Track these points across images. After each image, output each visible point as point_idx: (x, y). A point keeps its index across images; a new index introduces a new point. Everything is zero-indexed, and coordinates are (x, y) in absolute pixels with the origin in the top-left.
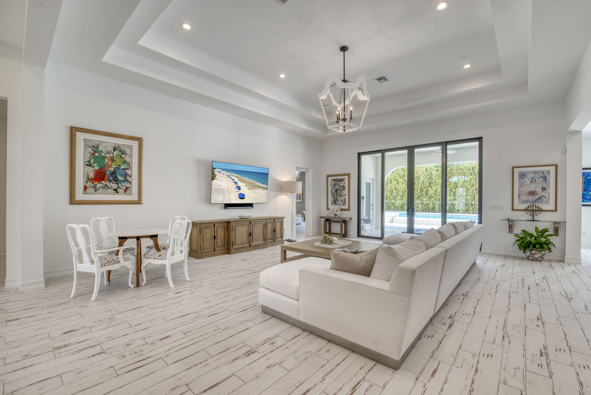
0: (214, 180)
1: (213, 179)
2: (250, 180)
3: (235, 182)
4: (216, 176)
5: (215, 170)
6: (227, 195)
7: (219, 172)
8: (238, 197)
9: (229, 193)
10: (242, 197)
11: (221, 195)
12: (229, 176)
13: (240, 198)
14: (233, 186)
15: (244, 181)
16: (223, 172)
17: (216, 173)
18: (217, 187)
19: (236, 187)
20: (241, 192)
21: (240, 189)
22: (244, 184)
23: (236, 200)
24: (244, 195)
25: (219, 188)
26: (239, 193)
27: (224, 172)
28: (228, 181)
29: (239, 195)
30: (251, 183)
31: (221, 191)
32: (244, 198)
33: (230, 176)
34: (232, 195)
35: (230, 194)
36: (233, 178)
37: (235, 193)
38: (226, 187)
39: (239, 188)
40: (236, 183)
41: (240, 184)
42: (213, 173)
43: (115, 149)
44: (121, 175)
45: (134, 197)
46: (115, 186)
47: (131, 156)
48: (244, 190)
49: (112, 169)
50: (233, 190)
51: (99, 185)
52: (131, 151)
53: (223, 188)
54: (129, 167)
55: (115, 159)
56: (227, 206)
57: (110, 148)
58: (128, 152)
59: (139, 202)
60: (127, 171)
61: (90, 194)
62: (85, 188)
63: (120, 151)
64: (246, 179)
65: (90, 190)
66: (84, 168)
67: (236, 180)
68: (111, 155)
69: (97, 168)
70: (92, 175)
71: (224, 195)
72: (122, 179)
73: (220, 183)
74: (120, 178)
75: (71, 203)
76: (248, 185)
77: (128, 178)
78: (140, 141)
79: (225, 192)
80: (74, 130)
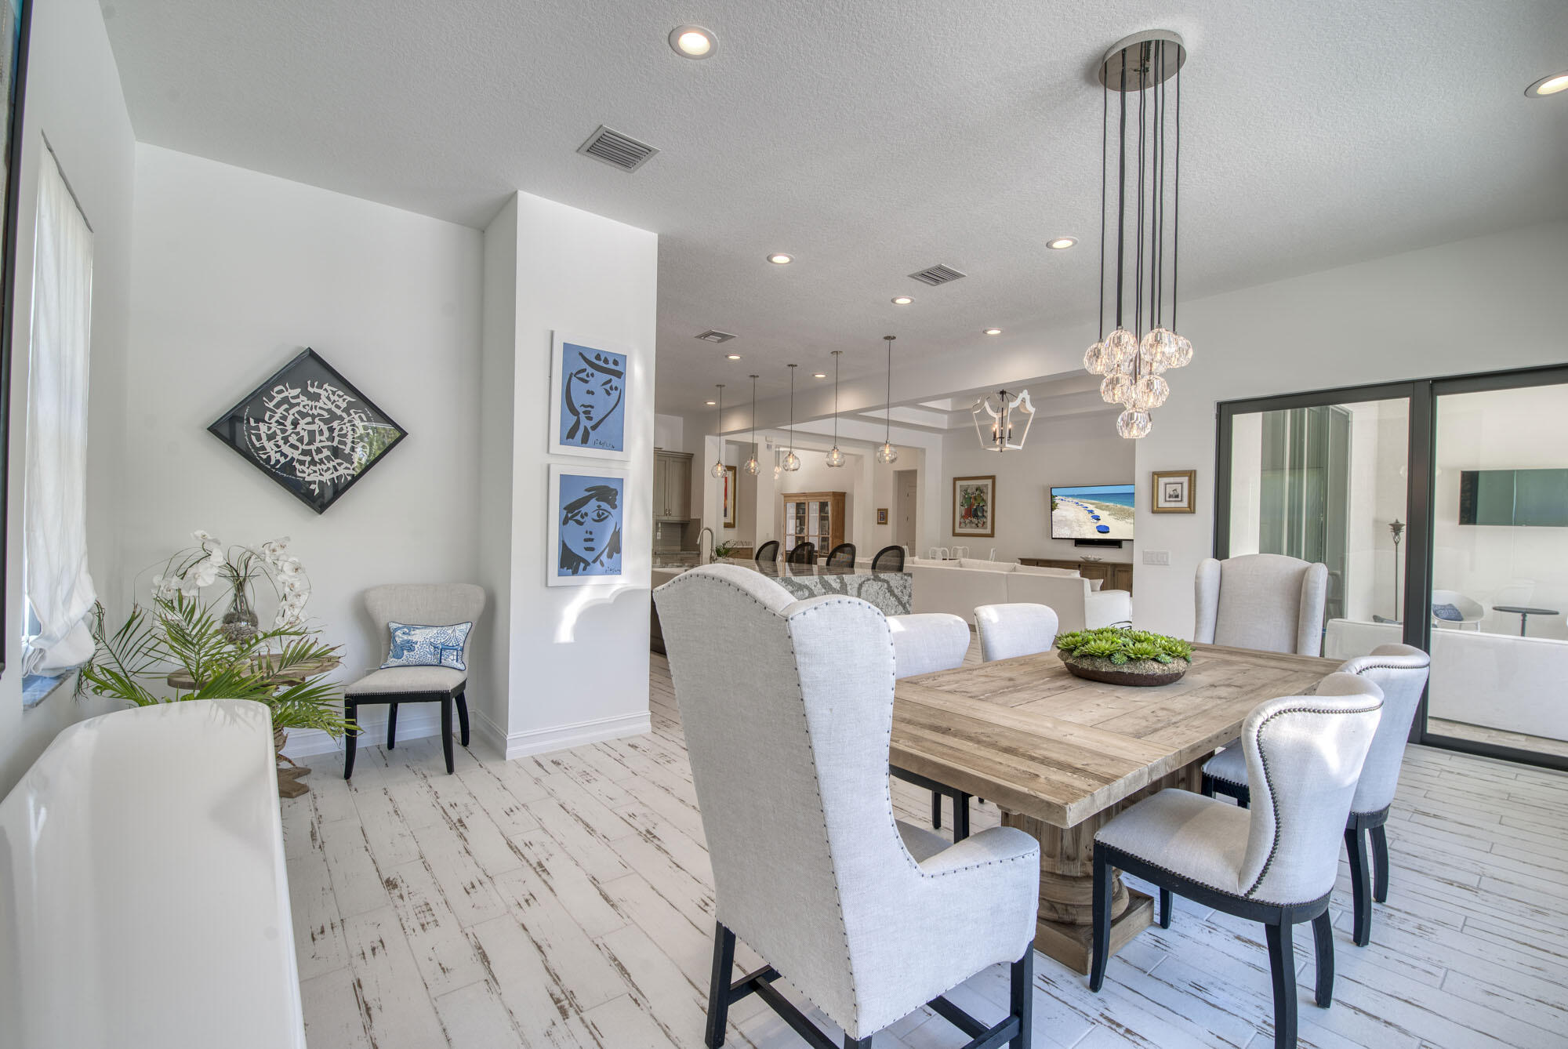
0: (1055, 511)
1: (1053, 509)
2: (1119, 506)
3: (1088, 511)
4: (1057, 505)
6: (1079, 529)
8: (1096, 530)
9: (1080, 526)
10: (1104, 530)
11: (1066, 528)
12: (1078, 503)
13: (1100, 532)
14: (1084, 516)
15: (1107, 508)
16: (1067, 500)
17: (1057, 501)
18: (1060, 518)
19: (1092, 516)
20: (1100, 523)
21: (1099, 520)
22: (1108, 513)
23: (1093, 534)
24: (1108, 528)
25: (1063, 519)
26: (1098, 524)
27: (1070, 499)
28: (1077, 510)
29: (1097, 527)
30: (1119, 510)
31: (1066, 523)
32: (1108, 532)
33: (1081, 503)
34: (1085, 527)
35: (1083, 527)
36: (1086, 505)
37: (1091, 525)
38: (1074, 518)
39: (1097, 518)
40: (1091, 512)
41: (1097, 512)
42: (1052, 502)
43: (977, 489)
44: (981, 512)
45: (988, 531)
46: (974, 520)
47: (987, 493)
48: (1106, 519)
49: (975, 507)
50: (1087, 520)
51: (967, 521)
52: (988, 489)
53: (1070, 520)
54: (986, 504)
55: (978, 497)
56: (1080, 542)
57: (974, 489)
58: (985, 490)
59: (992, 535)
60: (984, 507)
61: (964, 527)
62: (960, 523)
63: (981, 490)
64: (1111, 504)
65: (963, 525)
66: (960, 508)
67: (1091, 507)
68: (975, 494)
69: (966, 507)
70: (964, 514)
71: (1070, 527)
73: (1064, 513)
74: (980, 514)
75: (953, 535)
76: (1115, 513)
77: (985, 514)
78: (993, 478)
79: (1074, 524)
80: (955, 479)
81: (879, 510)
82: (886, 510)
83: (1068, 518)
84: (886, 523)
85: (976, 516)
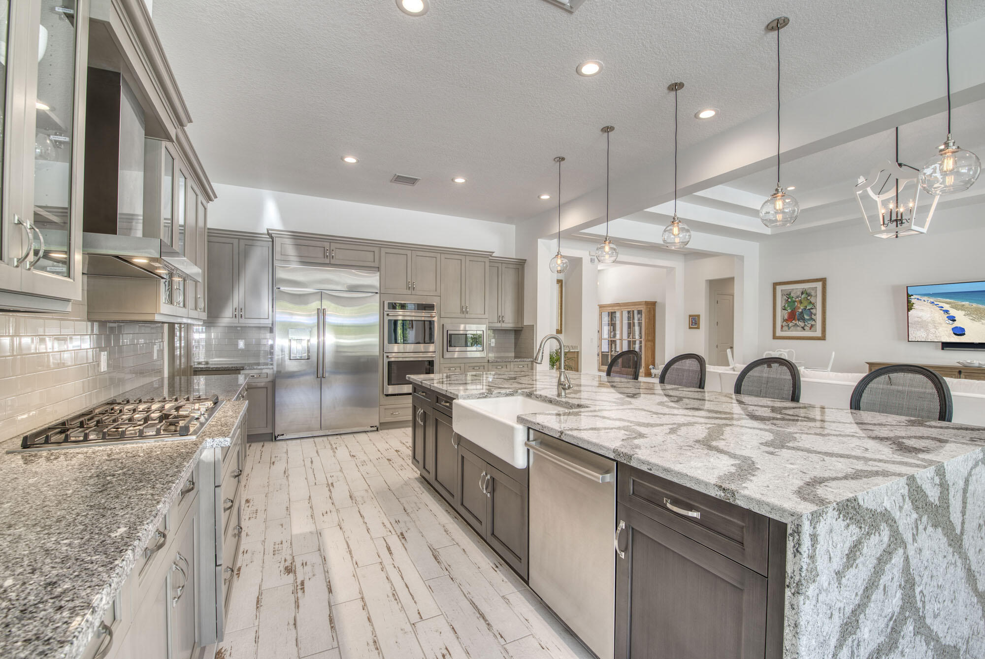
0: (911, 311)
1: (909, 310)
2: (974, 305)
3: (943, 311)
4: (914, 305)
5: (912, 297)
6: (932, 330)
7: (918, 299)
8: (952, 332)
9: (935, 327)
10: (959, 332)
11: (922, 330)
12: (933, 303)
13: (956, 334)
14: (940, 317)
15: (962, 308)
16: (922, 299)
17: (913, 301)
18: (916, 319)
19: (947, 317)
20: (956, 324)
21: (955, 320)
22: (963, 313)
23: (949, 337)
24: (963, 330)
25: (920, 320)
26: (954, 326)
27: (926, 298)
28: (932, 310)
29: (953, 329)
30: (977, 310)
31: (923, 325)
32: (964, 334)
33: (936, 303)
34: (940, 329)
35: (937, 329)
36: (941, 304)
37: (946, 327)
38: (930, 319)
39: (953, 319)
40: (946, 312)
41: (953, 312)
42: (909, 302)
43: (802, 293)
44: (807, 315)
45: (818, 333)
46: (801, 324)
47: (816, 296)
48: (963, 320)
49: (800, 310)
50: (943, 322)
51: (791, 324)
52: (816, 292)
53: (925, 321)
54: (814, 307)
55: (803, 301)
57: (799, 293)
58: (813, 293)
59: (823, 338)
60: (812, 310)
61: (785, 331)
62: (782, 326)
63: (807, 294)
64: (966, 303)
65: (785, 328)
66: (782, 311)
67: (946, 307)
68: (800, 299)
69: (789, 311)
70: (786, 317)
71: (927, 330)
72: (808, 318)
73: (920, 314)
74: (806, 317)
75: (774, 339)
76: (970, 313)
77: (813, 317)
78: (823, 281)
79: (930, 326)
80: (775, 285)
81: (690, 316)
82: (698, 316)
83: (924, 319)
84: (698, 328)
85: (801, 318)
